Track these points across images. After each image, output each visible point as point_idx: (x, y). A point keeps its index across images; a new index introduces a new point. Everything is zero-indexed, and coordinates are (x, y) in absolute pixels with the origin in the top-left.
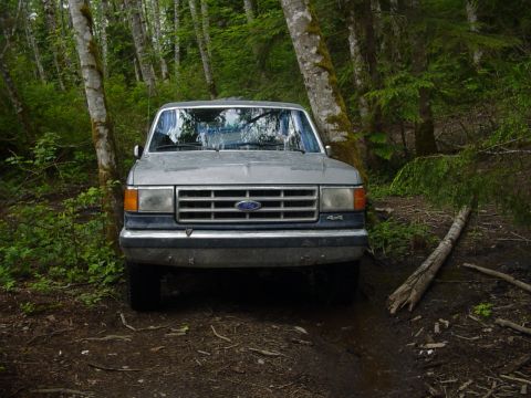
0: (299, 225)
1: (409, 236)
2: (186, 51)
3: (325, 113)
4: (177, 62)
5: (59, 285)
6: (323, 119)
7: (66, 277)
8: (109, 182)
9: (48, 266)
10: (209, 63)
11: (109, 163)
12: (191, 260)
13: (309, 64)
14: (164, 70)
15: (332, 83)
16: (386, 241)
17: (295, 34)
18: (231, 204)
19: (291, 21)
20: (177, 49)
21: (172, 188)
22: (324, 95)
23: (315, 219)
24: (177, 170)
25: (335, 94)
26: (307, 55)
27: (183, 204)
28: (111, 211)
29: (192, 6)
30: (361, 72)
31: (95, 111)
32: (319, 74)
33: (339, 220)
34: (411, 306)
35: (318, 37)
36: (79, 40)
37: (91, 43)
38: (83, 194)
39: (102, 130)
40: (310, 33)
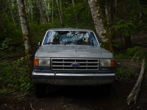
0: (93, 72)
1: (128, 73)
2: (55, 15)
3: (101, 32)
4: (53, 18)
5: (11, 91)
6: (100, 34)
7: (13, 87)
8: (28, 55)
9: (8, 83)
10: (62, 18)
11: (29, 49)
12: (56, 83)
13: (96, 16)
14: (49, 20)
15: (103, 22)
16: (121, 75)
17: (91, 6)
18: (70, 64)
19: (90, 2)
20: (53, 14)
21: (50, 58)
22: (101, 26)
23: (98, 70)
24: (52, 52)
25: (104, 26)
26: (95, 13)
27: (54, 64)
28: (29, 65)
29: (57, 1)
30: (109, 20)
31: (24, 31)
32: (99, 19)
33: (106, 70)
34: (135, 102)
35: (99, 7)
36: (19, 7)
37: (23, 8)
38: (19, 60)
39: (26, 37)
40: (96, 6)
